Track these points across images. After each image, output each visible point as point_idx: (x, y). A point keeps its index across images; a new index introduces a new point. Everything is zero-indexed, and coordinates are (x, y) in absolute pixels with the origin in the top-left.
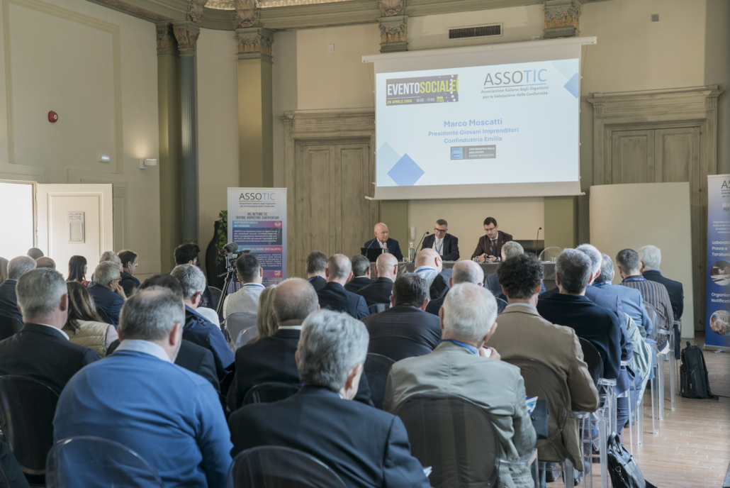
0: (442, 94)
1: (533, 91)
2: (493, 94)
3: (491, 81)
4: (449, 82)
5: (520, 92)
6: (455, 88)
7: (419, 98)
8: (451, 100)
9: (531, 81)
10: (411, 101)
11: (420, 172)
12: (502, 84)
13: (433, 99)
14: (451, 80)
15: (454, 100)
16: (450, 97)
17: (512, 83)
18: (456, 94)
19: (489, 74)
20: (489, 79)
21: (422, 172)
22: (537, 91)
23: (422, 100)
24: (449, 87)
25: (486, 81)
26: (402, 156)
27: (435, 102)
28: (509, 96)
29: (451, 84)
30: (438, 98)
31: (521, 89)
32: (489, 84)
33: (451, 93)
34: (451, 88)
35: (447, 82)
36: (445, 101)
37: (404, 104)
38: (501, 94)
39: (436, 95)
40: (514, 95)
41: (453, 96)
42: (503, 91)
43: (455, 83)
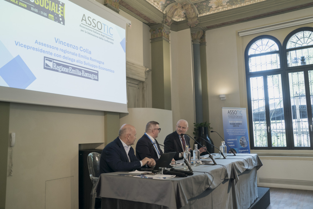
0: (53, 13)
1: (107, 39)
2: (87, 31)
3: (86, 20)
4: (59, 7)
5: (101, 37)
6: (62, 13)
7: (34, 8)
8: (59, 22)
9: (106, 32)
10: (26, 6)
11: (32, 78)
12: (91, 26)
13: (45, 14)
14: (60, 5)
15: (62, 23)
16: (59, 19)
17: (96, 28)
18: (63, 17)
19: (84, 15)
20: (84, 18)
21: (34, 78)
22: (109, 40)
23: (36, 10)
24: (58, 10)
25: (83, 19)
26: (14, 56)
27: (47, 17)
28: (96, 36)
29: (60, 9)
30: (50, 15)
31: (102, 35)
32: (84, 22)
33: (60, 16)
34: (59, 12)
35: (57, 5)
36: (55, 20)
37: (18, 5)
38: (91, 33)
39: (48, 12)
40: (98, 37)
41: (61, 19)
42: (92, 31)
43: (62, 9)
